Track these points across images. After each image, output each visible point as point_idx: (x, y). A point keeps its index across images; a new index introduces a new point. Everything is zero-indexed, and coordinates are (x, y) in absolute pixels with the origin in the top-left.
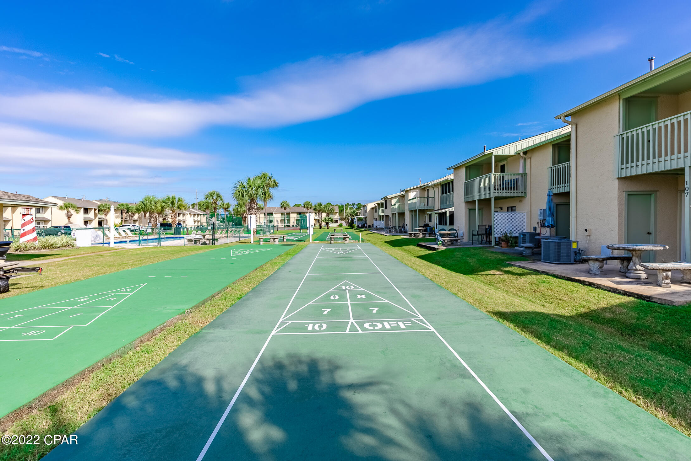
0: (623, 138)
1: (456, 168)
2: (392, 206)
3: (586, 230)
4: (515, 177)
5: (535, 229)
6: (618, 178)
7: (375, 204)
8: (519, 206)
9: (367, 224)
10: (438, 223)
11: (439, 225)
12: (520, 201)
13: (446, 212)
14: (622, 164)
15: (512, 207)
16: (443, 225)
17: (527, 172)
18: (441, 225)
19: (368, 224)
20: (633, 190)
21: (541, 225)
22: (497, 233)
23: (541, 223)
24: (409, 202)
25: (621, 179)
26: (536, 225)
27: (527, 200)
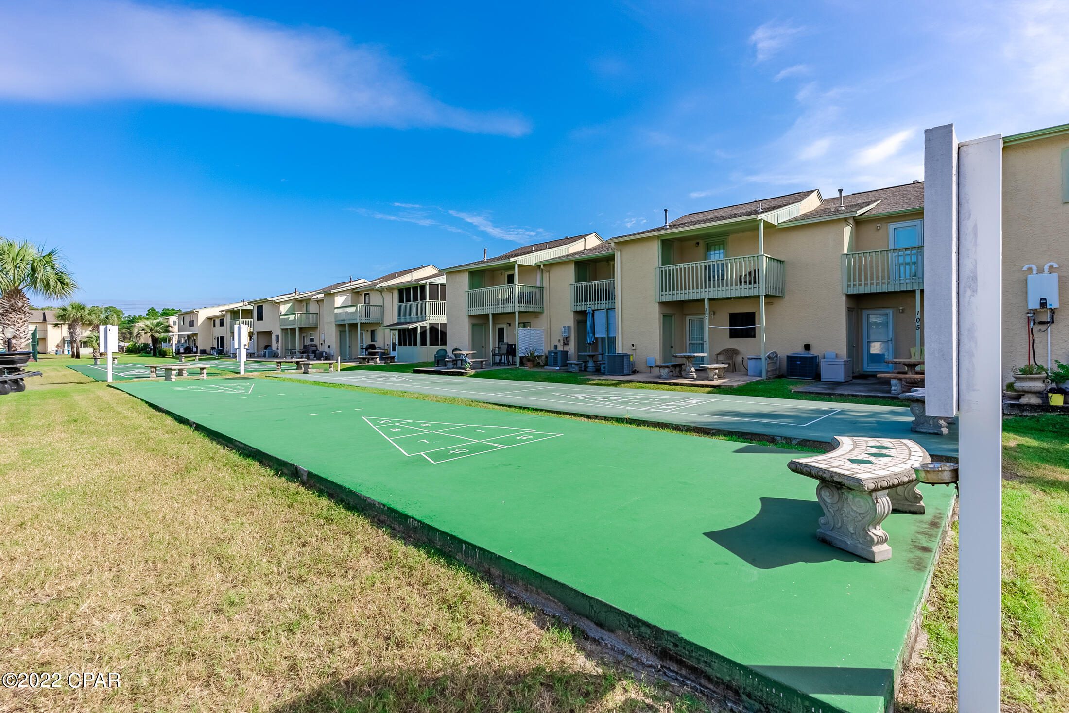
0: (662, 271)
1: (450, 272)
2: (281, 315)
3: (633, 345)
4: (532, 290)
5: (556, 347)
6: (659, 302)
7: (221, 311)
8: (534, 322)
9: (197, 347)
10: (397, 343)
11: (400, 344)
12: (536, 317)
13: (415, 329)
14: (662, 291)
15: (524, 323)
16: (410, 345)
17: (544, 286)
18: (405, 345)
19: (200, 348)
20: (669, 312)
21: (564, 342)
22: (521, 352)
23: (564, 340)
24: (336, 311)
25: (661, 303)
26: (557, 343)
27: (544, 318)
